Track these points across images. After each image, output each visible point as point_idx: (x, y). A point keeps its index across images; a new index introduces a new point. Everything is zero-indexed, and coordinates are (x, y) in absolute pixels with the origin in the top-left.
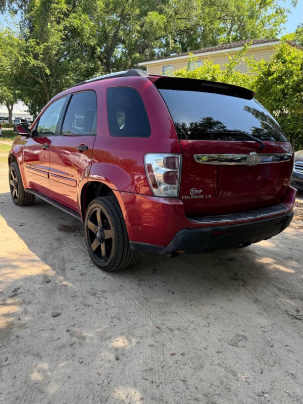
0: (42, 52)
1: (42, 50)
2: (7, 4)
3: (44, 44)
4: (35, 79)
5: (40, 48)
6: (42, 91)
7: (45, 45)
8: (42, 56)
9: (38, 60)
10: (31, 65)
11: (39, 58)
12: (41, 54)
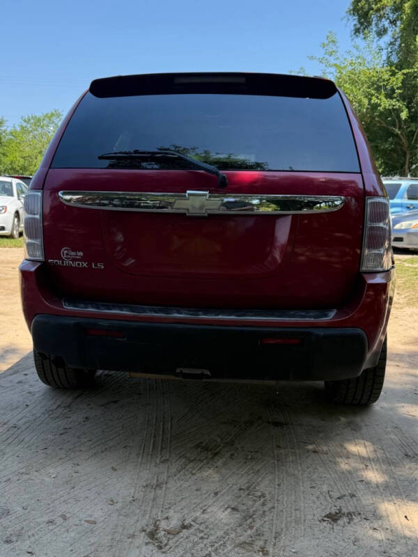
0: (400, 85)
1: (400, 80)
2: (374, 23)
3: (403, 71)
4: (388, 129)
5: (397, 79)
6: (399, 147)
7: (404, 74)
8: (399, 91)
9: (392, 98)
10: (380, 109)
11: (395, 95)
12: (398, 88)
